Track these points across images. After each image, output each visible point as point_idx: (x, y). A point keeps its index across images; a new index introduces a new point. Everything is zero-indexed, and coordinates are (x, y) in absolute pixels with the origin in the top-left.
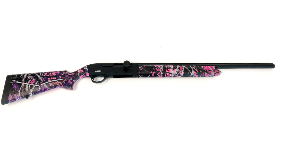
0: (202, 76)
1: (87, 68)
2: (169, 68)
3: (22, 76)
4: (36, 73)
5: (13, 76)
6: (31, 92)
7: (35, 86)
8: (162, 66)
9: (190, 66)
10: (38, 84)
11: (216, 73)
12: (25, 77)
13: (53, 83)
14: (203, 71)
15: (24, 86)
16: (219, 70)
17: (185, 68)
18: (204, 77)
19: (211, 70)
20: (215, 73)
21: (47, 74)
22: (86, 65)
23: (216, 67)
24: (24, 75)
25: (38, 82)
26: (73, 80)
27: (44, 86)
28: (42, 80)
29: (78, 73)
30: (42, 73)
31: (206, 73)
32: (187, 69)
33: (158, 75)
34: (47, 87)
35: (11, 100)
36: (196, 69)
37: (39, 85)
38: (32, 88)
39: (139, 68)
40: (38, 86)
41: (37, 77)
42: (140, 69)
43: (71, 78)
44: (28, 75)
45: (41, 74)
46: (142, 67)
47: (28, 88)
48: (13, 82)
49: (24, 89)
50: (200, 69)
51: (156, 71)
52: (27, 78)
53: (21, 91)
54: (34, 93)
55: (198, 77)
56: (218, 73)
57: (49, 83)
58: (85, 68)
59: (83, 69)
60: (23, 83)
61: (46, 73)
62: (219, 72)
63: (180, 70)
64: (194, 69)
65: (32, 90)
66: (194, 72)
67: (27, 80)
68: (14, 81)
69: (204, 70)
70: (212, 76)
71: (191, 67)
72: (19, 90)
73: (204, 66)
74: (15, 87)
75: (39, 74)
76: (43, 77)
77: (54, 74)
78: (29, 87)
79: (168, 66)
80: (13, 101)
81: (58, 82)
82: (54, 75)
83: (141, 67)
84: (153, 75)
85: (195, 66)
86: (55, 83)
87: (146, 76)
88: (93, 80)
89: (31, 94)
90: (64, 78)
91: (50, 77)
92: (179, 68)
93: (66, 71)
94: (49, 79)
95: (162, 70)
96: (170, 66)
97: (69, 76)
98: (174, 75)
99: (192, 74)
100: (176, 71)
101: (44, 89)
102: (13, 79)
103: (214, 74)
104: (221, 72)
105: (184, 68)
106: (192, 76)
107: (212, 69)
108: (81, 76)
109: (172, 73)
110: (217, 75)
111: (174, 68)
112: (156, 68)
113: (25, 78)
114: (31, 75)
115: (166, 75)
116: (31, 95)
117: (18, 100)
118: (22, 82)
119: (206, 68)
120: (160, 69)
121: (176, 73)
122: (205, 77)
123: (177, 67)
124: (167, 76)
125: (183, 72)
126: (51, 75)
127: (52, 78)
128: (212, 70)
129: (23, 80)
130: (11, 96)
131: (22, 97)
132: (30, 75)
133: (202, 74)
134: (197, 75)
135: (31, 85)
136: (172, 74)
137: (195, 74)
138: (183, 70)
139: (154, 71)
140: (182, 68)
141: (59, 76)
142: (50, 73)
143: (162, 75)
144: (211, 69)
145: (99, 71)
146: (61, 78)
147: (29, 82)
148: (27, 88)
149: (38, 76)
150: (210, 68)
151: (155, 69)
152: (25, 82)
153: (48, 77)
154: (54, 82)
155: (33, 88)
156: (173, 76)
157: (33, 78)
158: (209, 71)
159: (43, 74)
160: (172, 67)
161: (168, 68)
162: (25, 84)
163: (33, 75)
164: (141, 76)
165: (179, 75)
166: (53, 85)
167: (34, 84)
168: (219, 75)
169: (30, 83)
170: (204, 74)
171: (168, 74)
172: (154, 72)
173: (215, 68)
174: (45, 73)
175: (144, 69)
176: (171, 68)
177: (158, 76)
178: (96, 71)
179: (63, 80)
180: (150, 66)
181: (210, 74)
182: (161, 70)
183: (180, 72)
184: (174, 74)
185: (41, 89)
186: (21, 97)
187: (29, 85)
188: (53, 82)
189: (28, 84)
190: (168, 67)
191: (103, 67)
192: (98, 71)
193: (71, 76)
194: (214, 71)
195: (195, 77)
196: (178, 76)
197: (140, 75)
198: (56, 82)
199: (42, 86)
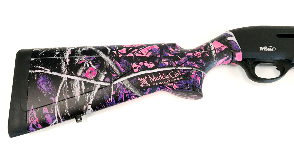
1: (234, 39)
3: (58, 55)
4: (97, 48)
5: (35, 53)
6: (91, 102)
7: (98, 87)
10: (108, 79)
12: (67, 57)
13: (148, 80)
15: (69, 84)
21: (128, 52)
22: (230, 30)
24: (62, 51)
25: (106, 73)
26: (203, 72)
27: (124, 86)
28: (115, 68)
29: (214, 52)
30: (112, 48)
34: (132, 89)
35: (35, 124)
37: (111, 83)
38: (90, 92)
40: (106, 84)
41: (103, 60)
43: (196, 66)
44: (74, 52)
45: (109, 50)
47: (81, 89)
48: (36, 71)
49: (68, 93)
52: (72, 60)
53: (61, 100)
54: (98, 105)
57: (137, 77)
58: (229, 38)
59: (222, 39)
60: (65, 77)
61: (124, 50)
65: (91, 97)
67: (73, 68)
68: (38, 69)
72: (55, 97)
74: (43, 86)
75: (104, 50)
76: (117, 59)
77: (145, 53)
78: (83, 87)
80: (40, 126)
81: (162, 75)
82: (148, 56)
86: (153, 79)
89: (90, 107)
90: (178, 65)
91: (137, 60)
93: (174, 46)
94: (134, 65)
97: (189, 59)
101: (125, 94)
102: (35, 63)
108: (221, 61)
113: (68, 60)
114: (84, 53)
116: (88, 112)
117: (55, 124)
118: (60, 71)
126: (137, 55)
127: (141, 64)
129: (64, 67)
130: (34, 113)
131: (66, 118)
132: (79, 52)
135: (88, 81)
141: (160, 60)
142: (134, 48)
145: (272, 50)
146: (167, 63)
147: (80, 73)
148: (77, 92)
149: (103, 56)
152: (70, 73)
153: (131, 60)
154: (151, 74)
155: (95, 92)
157: (91, 63)
159: (115, 52)
162: (69, 80)
163: (89, 52)
166: (149, 85)
167: (96, 79)
169: (84, 75)
174: (121, 47)
178: (261, 49)
179: (176, 71)
185: (116, 94)
186: (62, 117)
187: (80, 82)
188: (146, 75)
189: (80, 79)
191: (279, 36)
192: (266, 49)
193: (194, 59)
198: (156, 74)
199: (119, 85)
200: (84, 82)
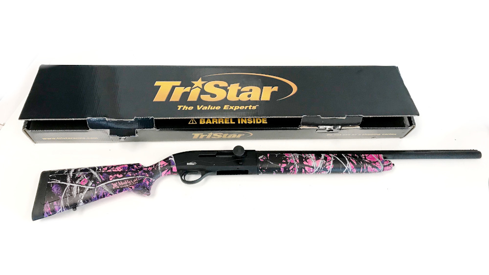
0: (363, 172)
1: (173, 159)
2: (308, 159)
3: (66, 173)
4: (90, 168)
5: (52, 172)
6: (82, 198)
7: (87, 189)
8: (297, 155)
9: (343, 155)
10: (94, 185)
11: (386, 166)
12: (71, 174)
13: (118, 184)
14: (364, 162)
15: (70, 189)
16: (390, 161)
17: (334, 158)
18: (366, 172)
19: (378, 161)
20: (384, 166)
21: (108, 169)
22: (171, 154)
23: (385, 156)
24: (69, 171)
25: (93, 181)
26: (151, 179)
27: (103, 188)
28: (99, 178)
29: (159, 167)
30: (99, 168)
31: (369, 166)
32: (339, 160)
33: (290, 169)
34: (107, 190)
35: (48, 211)
36: (353, 159)
37: (95, 187)
38: (82, 192)
39: (259, 158)
40: (92, 188)
41: (92, 174)
42: (261, 160)
43: (147, 175)
44: (76, 171)
45: (97, 169)
46: (264, 157)
47: (77, 191)
48: (52, 182)
49: (70, 193)
50: (359, 159)
51: (287, 163)
52: (74, 175)
53: (65, 197)
54: (87, 201)
55: (357, 172)
56: (389, 165)
57: (111, 183)
58: (170, 159)
59: (166, 160)
60: (68, 184)
61: (106, 168)
62: (391, 165)
63: (326, 160)
64: (350, 160)
65: (83, 196)
66: (350, 165)
67: (74, 179)
68: (53, 181)
69: (366, 161)
70: (380, 171)
72: (61, 196)
73: (366, 155)
74: (55, 190)
75: (94, 169)
76: (101, 173)
77: (119, 169)
78: (79, 190)
79: (307, 155)
80: (51, 213)
81: (126, 182)
82: (120, 171)
83: (262, 156)
84: (282, 170)
85: (350, 155)
86: (121, 184)
87: (270, 171)
88: (183, 178)
89: (81, 201)
90: (136, 176)
91: (113, 173)
93: (138, 165)
94: (111, 176)
95: (298, 161)
96: (310, 154)
97: (145, 172)
98: (317, 170)
99: (346, 168)
100: (319, 164)
101: (103, 193)
102: (52, 178)
103: (382, 167)
104: (393, 164)
105: (332, 158)
106: (347, 172)
107: (379, 159)
108: (165, 172)
109: (314, 166)
110: (388, 170)
111: (317, 159)
112: (286, 158)
113: (71, 175)
114: (82, 171)
115: (303, 170)
116: (80, 204)
117: (60, 212)
118: (66, 181)
119: (369, 158)
120: (294, 159)
121: (321, 166)
122: (367, 174)
123: (321, 157)
124: (305, 171)
125: (331, 166)
126: (114, 171)
127: (115, 175)
128: (380, 162)
129: (68, 179)
130: (48, 205)
131: (67, 208)
132: (79, 170)
133: (363, 168)
134: (355, 170)
135: (82, 186)
136: (313, 167)
137: (352, 167)
138: (332, 162)
139: (284, 163)
140: (330, 158)
141: (127, 172)
142: (112, 167)
143: (297, 170)
145: (194, 164)
146: (130, 175)
147: (77, 182)
148: (74, 192)
149: (93, 172)
150: (376, 158)
151: (286, 160)
152: (72, 183)
153: (109, 174)
154: (120, 181)
155: (85, 192)
156: (315, 171)
157: (85, 176)
158: (375, 163)
159: (100, 170)
160: (312, 156)
161: (306, 159)
162: (71, 186)
163: (86, 170)
164: (262, 171)
165: (325, 170)
166: (118, 187)
167: (87, 185)
168: (390, 169)
169: (80, 183)
170: (367, 168)
171: (306, 168)
172: (284, 165)
173: (384, 158)
174: (104, 167)
175: (268, 159)
176: (312, 158)
177: (291, 171)
178: (188, 164)
179: (135, 178)
180: (277, 154)
181: (377, 168)
182: (296, 161)
183: (327, 164)
184: (318, 168)
185: (98, 193)
186: (65, 207)
187: (77, 187)
188: (117, 181)
189: (77, 185)
190: (306, 157)
191: (200, 156)
192: (191, 164)
193: (148, 172)
194: (383, 163)
195: (352, 172)
196: (324, 172)
197: (260, 169)
198: (123, 181)
199: (99, 188)
200: (80, 187)
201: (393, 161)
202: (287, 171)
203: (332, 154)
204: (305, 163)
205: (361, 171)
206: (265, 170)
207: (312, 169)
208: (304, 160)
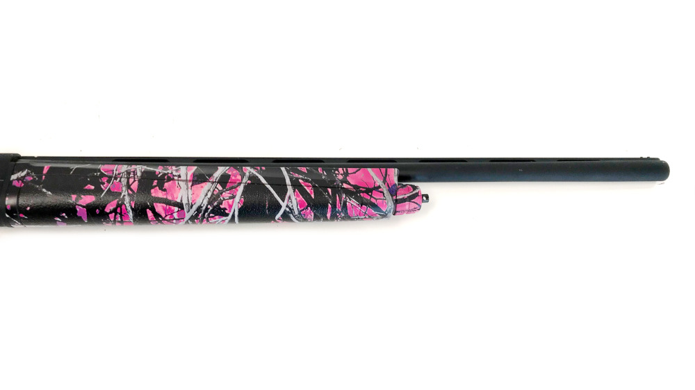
0: (334, 217)
2: (170, 179)
8: (140, 169)
9: (283, 169)
11: (404, 200)
14: (337, 190)
16: (415, 188)
17: (252, 178)
18: (343, 219)
19: (379, 187)
20: (397, 202)
23: (404, 173)
31: (352, 202)
32: (264, 181)
33: (107, 210)
36: (306, 181)
39: (14, 177)
42: (15, 183)
46: (28, 174)
50: (324, 180)
51: (98, 192)
55: (316, 218)
56: (411, 198)
62: (418, 199)
63: (224, 187)
64: (296, 185)
66: (293, 198)
69: (345, 186)
70: (384, 216)
71: (285, 173)
73: (350, 170)
79: (172, 170)
83: (25, 173)
84: (81, 211)
85: (304, 169)
87: (43, 215)
92: (224, 180)
95: (135, 186)
96: (183, 167)
98: (193, 212)
99: (284, 205)
100: (202, 194)
103: (390, 205)
104: (427, 197)
105: (245, 180)
106: (286, 217)
107: (385, 181)
109: (185, 202)
110: (409, 211)
111: (198, 179)
112: (102, 175)
115: (150, 214)
119: (356, 177)
120: (124, 181)
121: (205, 202)
122: (349, 223)
123: (210, 176)
124: (157, 215)
125: (237, 199)
128: (385, 189)
133: (334, 206)
134: (310, 213)
136: (180, 206)
137: (300, 204)
138: (241, 189)
139: (89, 192)
140: (239, 177)
143: (131, 214)
144: (379, 182)
150: (376, 178)
151: (98, 185)
156: (188, 216)
158: (369, 191)
160: (186, 172)
161: (162, 180)
164: (15, 217)
165: (219, 212)
168: (414, 210)
170: (346, 206)
171: (159, 208)
172: (88, 199)
173: (401, 178)
175: (38, 183)
176: (183, 177)
177: (111, 216)
180: (74, 166)
181: (374, 206)
182: (129, 186)
183: (226, 195)
184: (195, 208)
190: (165, 174)
194: (393, 192)
195: (302, 218)
196: (218, 219)
197: (8, 212)
201: (424, 187)
202: (97, 215)
203: (252, 167)
204: (157, 193)
205: (329, 215)
206: (26, 213)
207: (176, 209)
208: (155, 183)
